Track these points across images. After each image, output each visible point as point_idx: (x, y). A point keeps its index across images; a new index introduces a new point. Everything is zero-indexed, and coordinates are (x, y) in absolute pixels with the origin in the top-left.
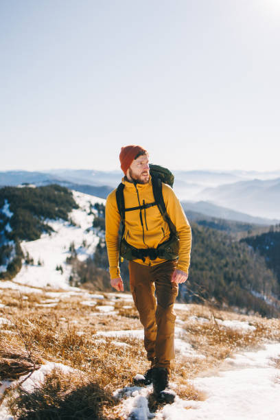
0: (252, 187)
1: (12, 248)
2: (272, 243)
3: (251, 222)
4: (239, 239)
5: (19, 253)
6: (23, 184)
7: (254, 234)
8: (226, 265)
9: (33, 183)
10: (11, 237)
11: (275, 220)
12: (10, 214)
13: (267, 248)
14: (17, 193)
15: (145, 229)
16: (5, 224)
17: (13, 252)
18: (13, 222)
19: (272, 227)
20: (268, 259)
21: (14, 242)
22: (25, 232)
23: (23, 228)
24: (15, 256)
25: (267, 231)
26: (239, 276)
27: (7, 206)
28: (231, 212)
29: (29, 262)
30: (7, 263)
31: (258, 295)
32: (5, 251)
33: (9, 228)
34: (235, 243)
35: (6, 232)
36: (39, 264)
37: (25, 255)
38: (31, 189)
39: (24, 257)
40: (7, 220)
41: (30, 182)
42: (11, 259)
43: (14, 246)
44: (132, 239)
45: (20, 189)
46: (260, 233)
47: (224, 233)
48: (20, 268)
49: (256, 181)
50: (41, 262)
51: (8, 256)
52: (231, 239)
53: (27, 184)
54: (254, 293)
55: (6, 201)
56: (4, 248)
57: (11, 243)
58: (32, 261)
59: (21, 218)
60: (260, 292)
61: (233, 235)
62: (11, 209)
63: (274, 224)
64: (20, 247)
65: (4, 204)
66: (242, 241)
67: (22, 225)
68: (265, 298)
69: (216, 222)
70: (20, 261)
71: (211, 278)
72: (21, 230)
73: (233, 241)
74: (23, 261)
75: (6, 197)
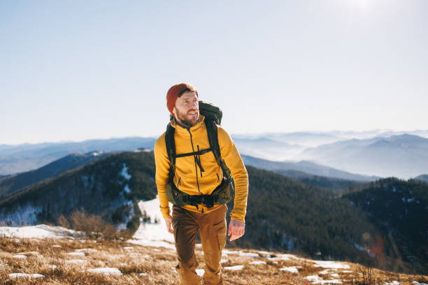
0: (351, 146)
1: (131, 208)
2: (373, 199)
3: (351, 179)
4: (340, 196)
5: (138, 212)
6: (139, 149)
7: (355, 190)
8: (330, 220)
9: (148, 148)
10: (130, 197)
11: (374, 177)
12: (128, 177)
13: (369, 203)
14: (134, 157)
15: (199, 176)
16: (124, 185)
17: (132, 211)
18: (131, 183)
19: (372, 183)
20: (370, 214)
21: (133, 202)
22: (142, 192)
23: (141, 188)
24: (134, 215)
25: (367, 187)
26: (343, 231)
27: (125, 169)
28: (332, 170)
29: (147, 220)
30: (127, 221)
31: (361, 249)
32: (125, 210)
33: (127, 190)
34: (338, 199)
35: (125, 193)
36: (156, 222)
37: (143, 213)
38: (146, 153)
39: (141, 216)
40: (126, 182)
41: (145, 147)
42: (131, 217)
43: (132, 205)
44: (185, 186)
45: (137, 153)
46: (361, 189)
47: (326, 189)
48: (139, 225)
49: (354, 140)
50: (158, 220)
51: (127, 214)
52: (333, 195)
53: (142, 149)
54: (357, 246)
55: (124, 165)
56: (124, 207)
57: (130, 203)
58: (149, 219)
59: (138, 180)
60: (363, 246)
61: (334, 191)
62: (129, 172)
63: (374, 180)
64: (138, 207)
65: (122, 167)
66: (344, 197)
67: (138, 186)
68: (369, 251)
69: (318, 180)
70: (138, 219)
71: (316, 232)
72: (139, 192)
73: (335, 197)
74: (141, 219)
75: (124, 161)
